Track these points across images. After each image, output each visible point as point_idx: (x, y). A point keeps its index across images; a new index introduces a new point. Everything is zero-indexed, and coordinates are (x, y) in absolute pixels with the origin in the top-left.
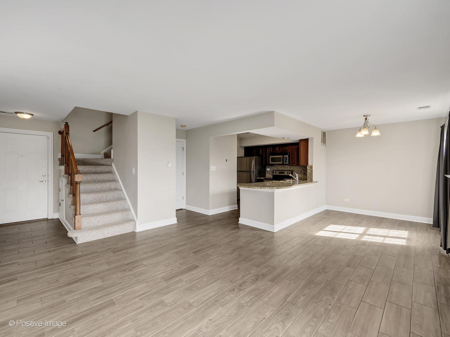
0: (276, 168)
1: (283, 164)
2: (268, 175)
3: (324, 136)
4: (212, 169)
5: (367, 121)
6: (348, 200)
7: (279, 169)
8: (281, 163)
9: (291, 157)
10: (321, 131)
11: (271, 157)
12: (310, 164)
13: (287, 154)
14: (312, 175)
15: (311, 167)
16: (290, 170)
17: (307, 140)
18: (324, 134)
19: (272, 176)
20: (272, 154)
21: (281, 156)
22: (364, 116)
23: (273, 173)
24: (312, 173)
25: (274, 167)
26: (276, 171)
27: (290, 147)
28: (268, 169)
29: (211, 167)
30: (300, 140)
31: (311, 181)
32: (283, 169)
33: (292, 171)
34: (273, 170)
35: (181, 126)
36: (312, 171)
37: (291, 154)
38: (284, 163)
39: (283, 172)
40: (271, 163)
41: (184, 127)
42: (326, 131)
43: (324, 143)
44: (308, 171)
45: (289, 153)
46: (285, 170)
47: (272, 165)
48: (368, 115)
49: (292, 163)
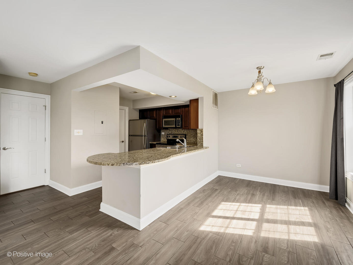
0: (170, 132)
1: (176, 128)
2: (162, 139)
3: (215, 97)
4: (76, 134)
5: (260, 74)
6: (239, 166)
7: (173, 133)
8: (174, 126)
9: (183, 120)
10: (213, 91)
11: (164, 120)
12: (200, 127)
13: (180, 117)
14: (202, 139)
15: (202, 131)
16: (184, 134)
17: (197, 100)
18: (216, 96)
19: (166, 141)
20: (165, 117)
21: (174, 119)
22: (257, 68)
23: (168, 137)
24: (203, 138)
25: (168, 131)
26: (170, 135)
27: (183, 109)
28: (163, 133)
29: (75, 131)
30: (191, 101)
31: (202, 146)
32: (177, 133)
33: (186, 135)
34: (167, 134)
35: (29, 73)
36: (202, 135)
37: (183, 117)
38: (177, 126)
39: (176, 136)
40: (164, 126)
41: (34, 76)
42: (218, 93)
43: (215, 105)
44: (199, 135)
45: (182, 116)
46: (179, 134)
47: (167, 129)
48: (262, 67)
49: (185, 127)
